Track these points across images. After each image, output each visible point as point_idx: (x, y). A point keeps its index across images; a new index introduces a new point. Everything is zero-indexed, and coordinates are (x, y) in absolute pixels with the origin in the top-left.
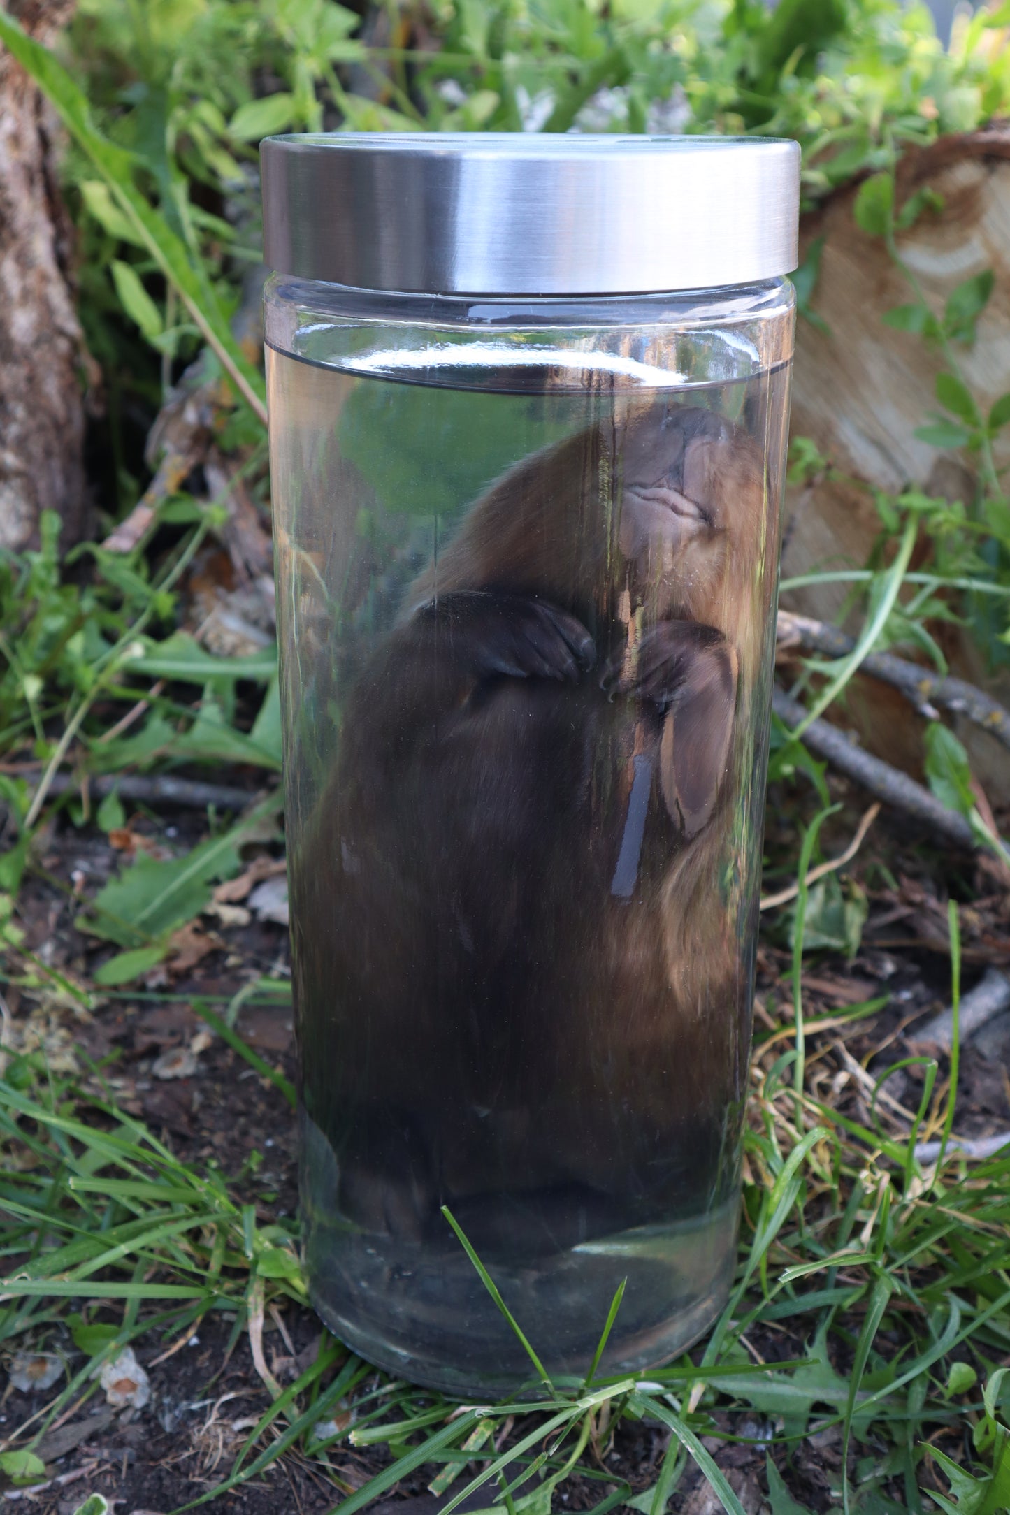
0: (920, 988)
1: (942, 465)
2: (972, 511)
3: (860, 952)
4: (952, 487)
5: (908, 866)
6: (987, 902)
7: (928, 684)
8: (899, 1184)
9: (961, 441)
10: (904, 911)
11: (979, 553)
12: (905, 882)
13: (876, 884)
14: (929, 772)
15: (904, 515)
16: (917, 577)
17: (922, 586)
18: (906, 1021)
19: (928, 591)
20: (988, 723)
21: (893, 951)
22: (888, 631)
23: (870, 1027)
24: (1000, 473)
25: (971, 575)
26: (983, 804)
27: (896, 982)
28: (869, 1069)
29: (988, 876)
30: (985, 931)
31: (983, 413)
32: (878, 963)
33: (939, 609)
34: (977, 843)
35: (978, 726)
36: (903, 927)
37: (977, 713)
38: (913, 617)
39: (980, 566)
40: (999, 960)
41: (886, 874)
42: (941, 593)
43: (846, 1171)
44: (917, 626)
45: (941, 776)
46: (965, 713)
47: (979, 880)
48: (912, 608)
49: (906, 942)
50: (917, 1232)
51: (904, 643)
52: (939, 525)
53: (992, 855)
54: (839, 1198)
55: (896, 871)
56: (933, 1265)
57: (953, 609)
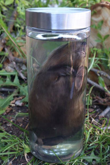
0: (99, 109)
1: (98, 44)
2: (102, 50)
3: (92, 105)
4: (99, 47)
5: (97, 94)
6: (107, 98)
7: (98, 72)
8: (100, 133)
9: (100, 41)
10: (97, 100)
11: (103, 55)
12: (97, 96)
13: (93, 97)
14: (99, 83)
15: (94, 51)
16: (96, 58)
17: (97, 59)
18: (98, 113)
19: (97, 60)
20: (106, 76)
21: (96, 105)
22: (93, 65)
23: (94, 114)
24: (105, 45)
25: (103, 58)
26: (106, 86)
27: (96, 108)
28: (95, 119)
29: (107, 95)
30: (107, 102)
31: (103, 38)
32: (94, 106)
33: (99, 62)
34: (105, 91)
35: (104, 76)
36: (97, 102)
37: (104, 75)
38: (96, 63)
39: (104, 57)
40: (109, 105)
41: (94, 95)
42: (99, 60)
43: (94, 132)
44: (97, 65)
45: (100, 83)
46: (103, 75)
47: (105, 95)
48: (96, 62)
49: (97, 103)
50: (103, 138)
51: (95, 67)
52: (98, 52)
53: (107, 92)
54: (93, 135)
55: (95, 95)
56: (105, 142)
57: (101, 62)
